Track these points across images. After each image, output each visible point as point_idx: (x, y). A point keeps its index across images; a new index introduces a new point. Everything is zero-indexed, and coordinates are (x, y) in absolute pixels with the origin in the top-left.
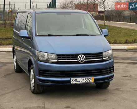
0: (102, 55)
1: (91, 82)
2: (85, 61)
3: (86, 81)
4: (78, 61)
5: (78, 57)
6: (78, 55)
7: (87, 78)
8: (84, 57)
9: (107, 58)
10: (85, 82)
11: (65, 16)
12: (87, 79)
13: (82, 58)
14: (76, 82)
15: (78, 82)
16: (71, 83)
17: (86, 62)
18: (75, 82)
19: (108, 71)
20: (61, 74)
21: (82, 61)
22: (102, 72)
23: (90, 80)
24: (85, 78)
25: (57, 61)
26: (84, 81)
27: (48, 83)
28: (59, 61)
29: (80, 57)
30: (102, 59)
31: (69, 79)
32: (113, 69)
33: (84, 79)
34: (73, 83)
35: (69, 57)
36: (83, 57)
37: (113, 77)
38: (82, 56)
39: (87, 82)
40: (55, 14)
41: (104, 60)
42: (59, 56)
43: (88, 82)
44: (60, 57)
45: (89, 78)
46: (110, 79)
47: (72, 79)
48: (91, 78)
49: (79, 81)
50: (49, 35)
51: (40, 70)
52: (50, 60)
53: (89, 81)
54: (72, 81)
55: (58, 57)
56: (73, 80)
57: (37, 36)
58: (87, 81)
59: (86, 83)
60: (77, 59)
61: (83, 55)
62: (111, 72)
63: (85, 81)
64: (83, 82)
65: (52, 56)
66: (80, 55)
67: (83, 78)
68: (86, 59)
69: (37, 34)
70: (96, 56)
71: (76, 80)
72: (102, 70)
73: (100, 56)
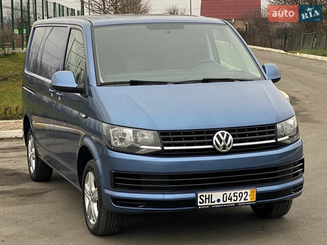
0: (275, 132)
1: (249, 200)
2: (233, 147)
3: (235, 198)
4: (214, 149)
5: (215, 138)
6: (214, 131)
7: (239, 192)
9: (287, 137)
10: (233, 202)
11: (169, 32)
12: (238, 195)
14: (210, 204)
15: (216, 203)
16: (199, 204)
17: (235, 150)
18: (207, 204)
19: (290, 171)
20: (171, 183)
21: (224, 147)
22: (275, 175)
23: (246, 196)
24: (232, 192)
25: (159, 148)
26: (231, 199)
27: (137, 206)
28: (166, 148)
29: (218, 136)
30: (274, 141)
31: (192, 195)
32: (303, 167)
33: (232, 195)
34: (204, 204)
35: (192, 139)
36: (228, 136)
37: (301, 188)
38: (223, 134)
39: (238, 201)
40: (144, 26)
41: (280, 142)
42: (166, 136)
43: (242, 201)
44: (169, 139)
45: (243, 191)
46: (295, 192)
47: (199, 195)
48: (249, 191)
49: (219, 201)
50: (133, 83)
51: (116, 174)
52: (142, 147)
53: (245, 200)
54: (199, 200)
55: (164, 139)
56: (204, 198)
57: (102, 85)
58: (239, 198)
59: (236, 204)
60: (211, 143)
61: (226, 133)
62: (297, 174)
63: (233, 198)
64: (228, 202)
65: (146, 137)
66: (219, 133)
67: (228, 193)
68: (235, 142)
69: (102, 82)
70: (260, 134)
71: (210, 198)
72: (275, 168)
73: (269, 133)
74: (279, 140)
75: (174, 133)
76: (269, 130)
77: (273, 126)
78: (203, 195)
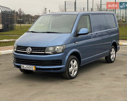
1: (33, 69)
6: (27, 47)
7: (30, 66)
8: (31, 50)
9: (51, 52)
11: (55, 17)
13: (29, 50)
16: (21, 68)
17: (31, 54)
23: (32, 68)
25: (16, 50)
38: (29, 48)
42: (18, 47)
43: (31, 69)
45: (32, 66)
48: (33, 67)
49: (26, 68)
50: (33, 32)
61: (30, 48)
64: (28, 69)
67: (28, 66)
68: (32, 51)
70: (40, 50)
71: (23, 66)
72: (42, 61)
74: (46, 53)
76: (43, 49)
77: (45, 48)
78: (22, 65)
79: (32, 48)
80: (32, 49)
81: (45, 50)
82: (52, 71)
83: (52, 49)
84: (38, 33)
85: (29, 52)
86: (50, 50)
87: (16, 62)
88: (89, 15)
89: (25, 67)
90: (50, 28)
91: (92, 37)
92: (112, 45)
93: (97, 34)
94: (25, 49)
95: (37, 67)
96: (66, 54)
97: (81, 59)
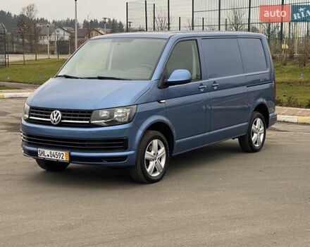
1: (65, 159)
2: (61, 122)
6: (52, 110)
7: (58, 152)
8: (60, 115)
9: (104, 121)
11: (119, 44)
13: (55, 116)
14: (44, 157)
17: (61, 124)
21: (54, 122)
22: (84, 145)
23: (62, 156)
24: (55, 152)
28: (30, 117)
30: (88, 122)
31: (36, 149)
36: (58, 114)
38: (56, 112)
43: (61, 159)
45: (61, 152)
48: (64, 153)
49: (48, 156)
50: (67, 77)
54: (39, 153)
58: (58, 157)
61: (58, 112)
64: (53, 158)
67: (53, 152)
68: (62, 119)
70: (80, 116)
71: (43, 153)
72: (85, 141)
73: (87, 116)
74: (92, 122)
75: (37, 108)
76: (87, 114)
77: (90, 112)
78: (40, 150)
79: (62, 111)
80: (63, 115)
81: (90, 116)
82: (105, 163)
83: (105, 115)
84: (77, 78)
85: (56, 120)
86: (103, 115)
87: (29, 143)
88: (196, 40)
89: (47, 153)
90: (110, 68)
91: (202, 90)
92: (255, 110)
93: (215, 82)
94: (47, 114)
95: (73, 153)
96: (137, 127)
97: (175, 139)
